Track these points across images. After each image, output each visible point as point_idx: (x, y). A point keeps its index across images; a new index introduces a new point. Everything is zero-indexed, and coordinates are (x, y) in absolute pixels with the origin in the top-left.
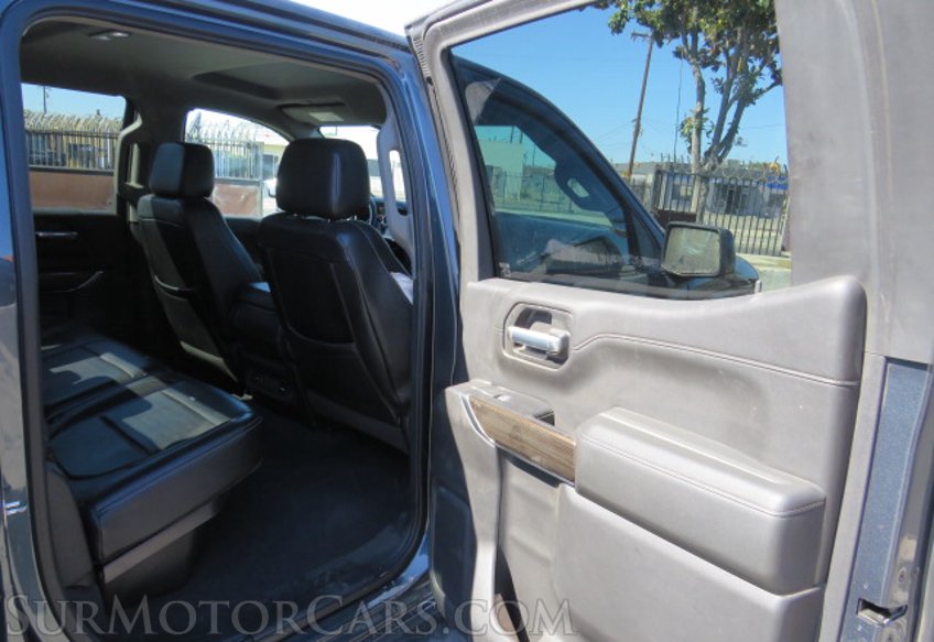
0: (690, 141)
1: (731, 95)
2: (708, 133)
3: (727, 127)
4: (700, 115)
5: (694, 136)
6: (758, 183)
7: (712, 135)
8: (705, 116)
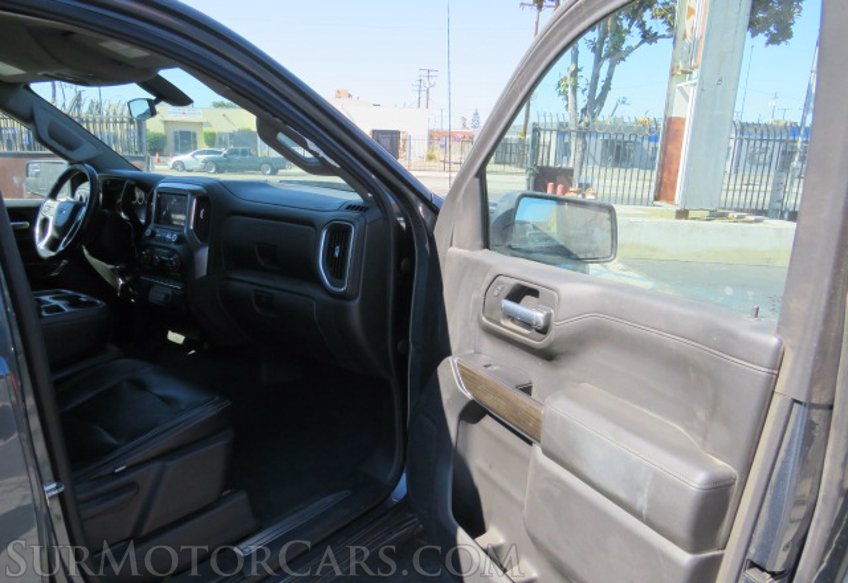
0: (567, 99)
1: (604, 53)
2: (583, 91)
3: (600, 84)
4: (574, 74)
5: (570, 94)
6: (643, 138)
7: (587, 92)
8: (579, 74)
